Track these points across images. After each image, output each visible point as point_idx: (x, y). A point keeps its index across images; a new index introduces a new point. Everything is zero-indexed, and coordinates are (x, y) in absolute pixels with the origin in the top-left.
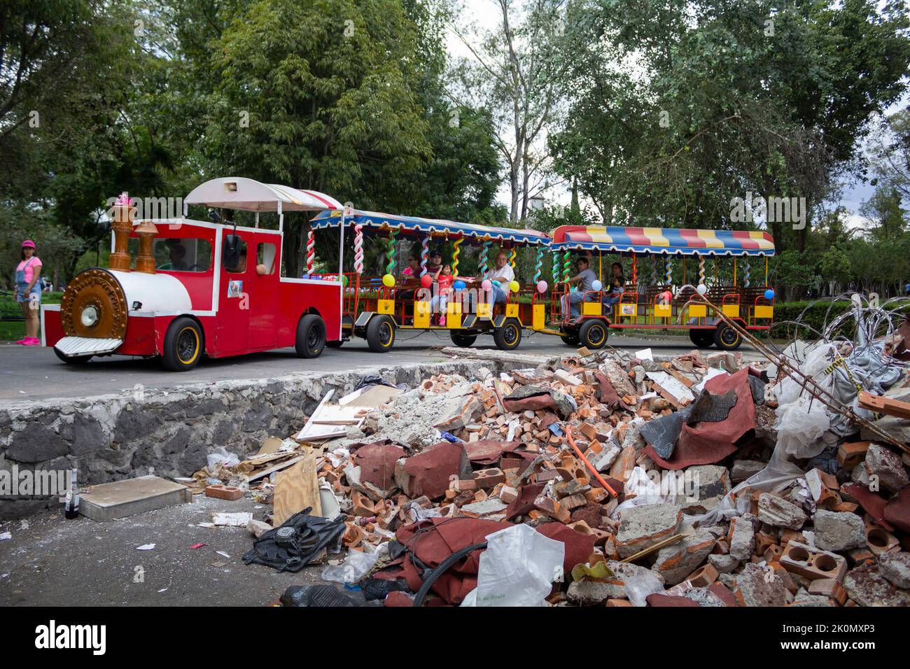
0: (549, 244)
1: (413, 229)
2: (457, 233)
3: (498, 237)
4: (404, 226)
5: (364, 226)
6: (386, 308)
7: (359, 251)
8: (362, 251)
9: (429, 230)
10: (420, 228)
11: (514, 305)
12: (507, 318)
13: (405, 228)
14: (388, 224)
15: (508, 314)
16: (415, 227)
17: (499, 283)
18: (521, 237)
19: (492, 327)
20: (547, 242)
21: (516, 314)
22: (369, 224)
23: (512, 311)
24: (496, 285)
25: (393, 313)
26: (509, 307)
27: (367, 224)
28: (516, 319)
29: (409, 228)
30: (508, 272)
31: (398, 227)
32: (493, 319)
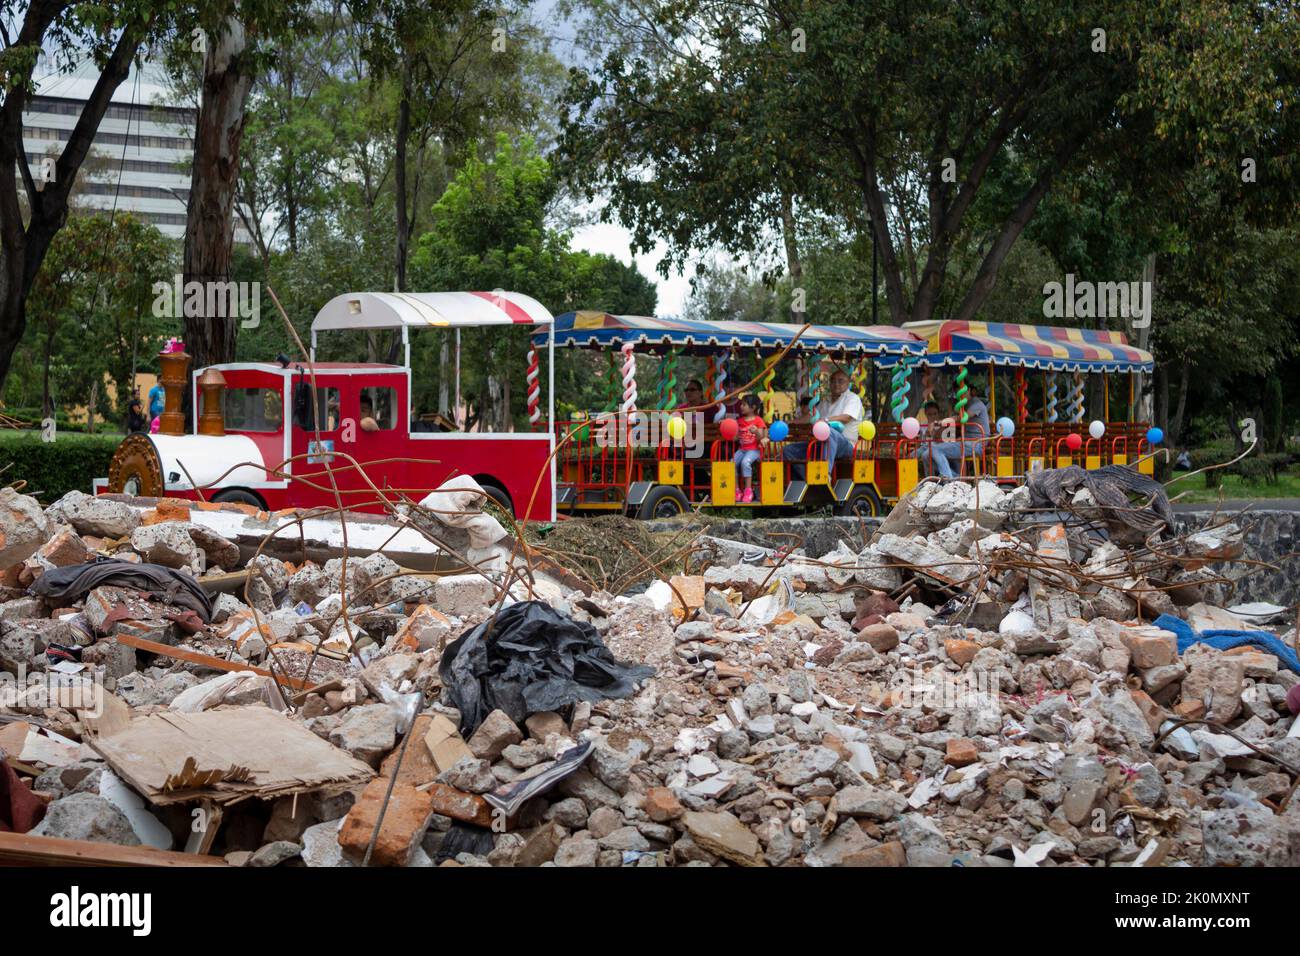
0: (922, 353)
1: (707, 343)
2: (774, 345)
3: (838, 347)
4: (693, 339)
5: (636, 345)
6: (671, 475)
7: (629, 385)
8: (634, 385)
9: (731, 343)
10: (717, 341)
11: (867, 462)
12: (857, 485)
13: (695, 343)
14: (670, 339)
15: (858, 478)
16: (710, 340)
17: (841, 425)
18: (875, 343)
19: (830, 499)
20: (919, 348)
21: (870, 478)
22: (644, 341)
23: (865, 472)
24: (837, 429)
25: (681, 483)
26: (859, 465)
27: (639, 341)
28: (870, 485)
29: (700, 343)
30: (852, 405)
31: (685, 342)
32: (833, 484)
